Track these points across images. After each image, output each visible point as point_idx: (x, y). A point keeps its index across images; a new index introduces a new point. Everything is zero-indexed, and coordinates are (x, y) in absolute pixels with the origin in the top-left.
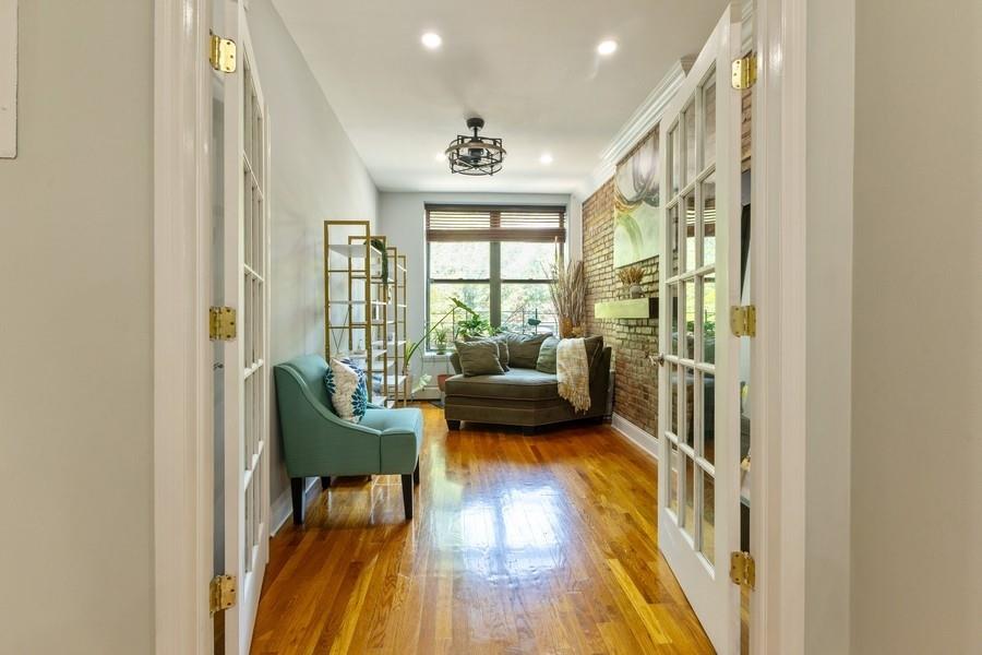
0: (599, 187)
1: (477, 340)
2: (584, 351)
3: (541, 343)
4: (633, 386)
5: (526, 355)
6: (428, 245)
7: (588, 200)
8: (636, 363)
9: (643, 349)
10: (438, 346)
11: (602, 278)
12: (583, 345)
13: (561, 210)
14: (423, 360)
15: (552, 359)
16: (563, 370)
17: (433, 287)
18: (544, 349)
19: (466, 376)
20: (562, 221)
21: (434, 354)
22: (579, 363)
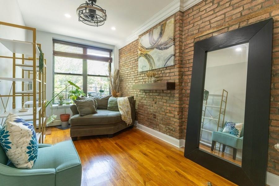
0: (127, 44)
1: (84, 99)
2: (129, 102)
3: (108, 99)
4: (148, 114)
5: (103, 104)
6: (53, 57)
7: (122, 49)
8: (149, 106)
9: (153, 100)
10: (59, 102)
11: (129, 75)
12: (128, 100)
13: (110, 51)
14: (52, 108)
15: (115, 105)
16: (121, 109)
17: (56, 76)
18: (110, 102)
19: (81, 116)
20: (110, 55)
21: (57, 105)
22: (128, 106)
